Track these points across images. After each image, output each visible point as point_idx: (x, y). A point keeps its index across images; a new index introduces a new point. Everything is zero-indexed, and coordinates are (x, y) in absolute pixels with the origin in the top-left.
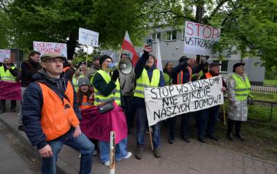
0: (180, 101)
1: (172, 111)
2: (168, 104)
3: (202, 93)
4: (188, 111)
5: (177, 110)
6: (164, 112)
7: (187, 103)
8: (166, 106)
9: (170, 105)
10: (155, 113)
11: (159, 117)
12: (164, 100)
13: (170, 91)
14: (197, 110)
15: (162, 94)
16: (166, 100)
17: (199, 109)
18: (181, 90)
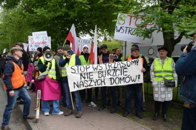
0: (95, 76)
1: (89, 84)
2: (85, 78)
3: (118, 72)
4: (103, 85)
5: (93, 83)
6: (81, 83)
7: (102, 78)
8: (83, 79)
9: (86, 79)
10: (74, 83)
11: (78, 86)
12: (81, 75)
13: (87, 69)
14: (112, 85)
15: (79, 70)
16: (83, 75)
17: (114, 85)
18: (96, 69)
